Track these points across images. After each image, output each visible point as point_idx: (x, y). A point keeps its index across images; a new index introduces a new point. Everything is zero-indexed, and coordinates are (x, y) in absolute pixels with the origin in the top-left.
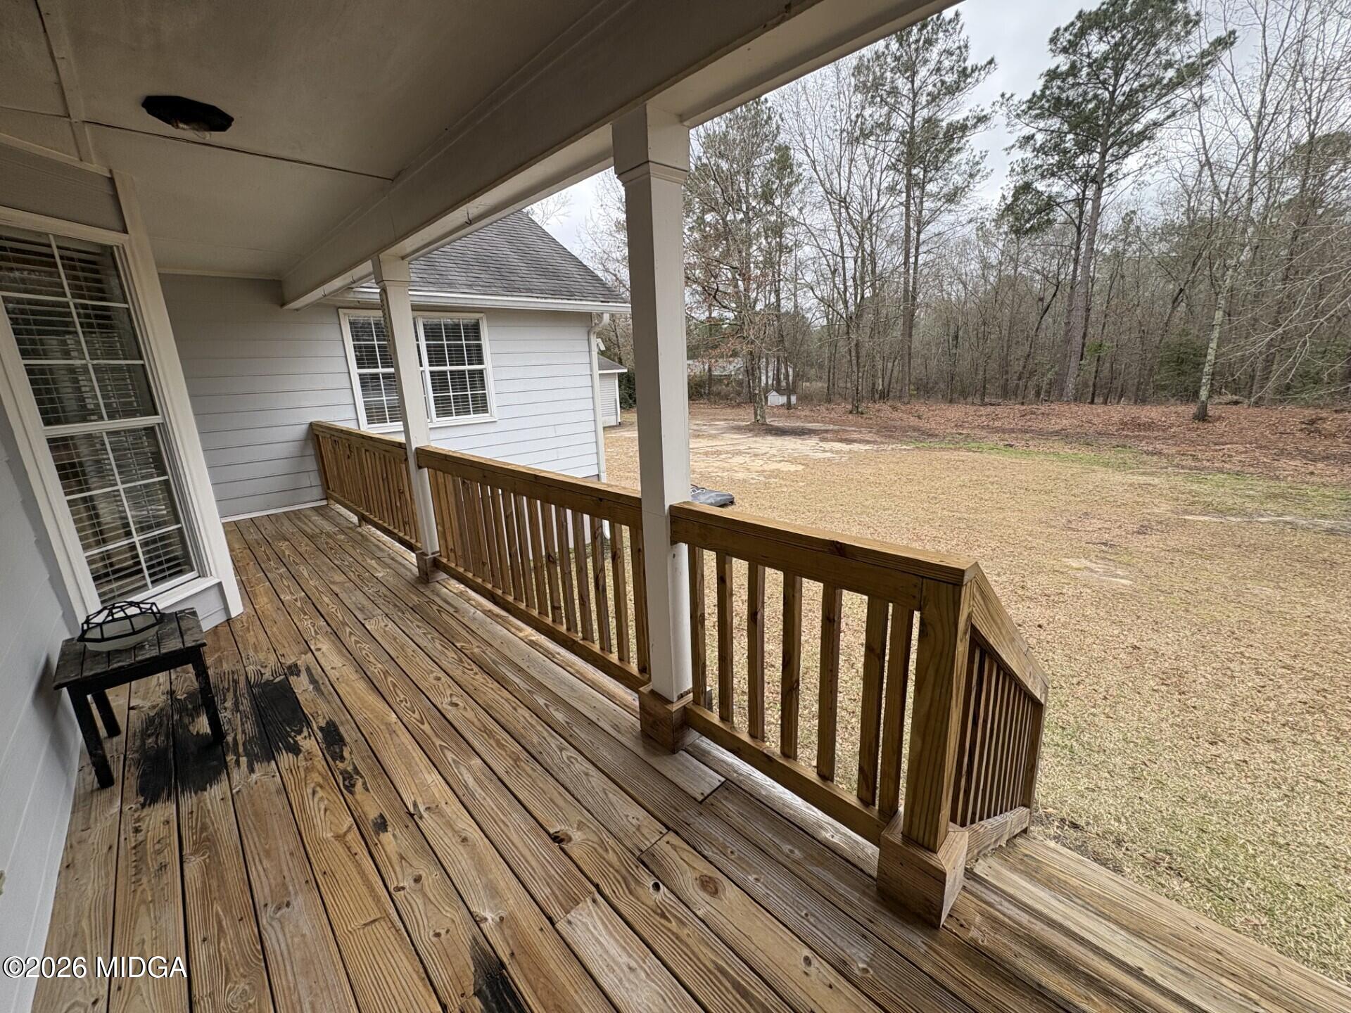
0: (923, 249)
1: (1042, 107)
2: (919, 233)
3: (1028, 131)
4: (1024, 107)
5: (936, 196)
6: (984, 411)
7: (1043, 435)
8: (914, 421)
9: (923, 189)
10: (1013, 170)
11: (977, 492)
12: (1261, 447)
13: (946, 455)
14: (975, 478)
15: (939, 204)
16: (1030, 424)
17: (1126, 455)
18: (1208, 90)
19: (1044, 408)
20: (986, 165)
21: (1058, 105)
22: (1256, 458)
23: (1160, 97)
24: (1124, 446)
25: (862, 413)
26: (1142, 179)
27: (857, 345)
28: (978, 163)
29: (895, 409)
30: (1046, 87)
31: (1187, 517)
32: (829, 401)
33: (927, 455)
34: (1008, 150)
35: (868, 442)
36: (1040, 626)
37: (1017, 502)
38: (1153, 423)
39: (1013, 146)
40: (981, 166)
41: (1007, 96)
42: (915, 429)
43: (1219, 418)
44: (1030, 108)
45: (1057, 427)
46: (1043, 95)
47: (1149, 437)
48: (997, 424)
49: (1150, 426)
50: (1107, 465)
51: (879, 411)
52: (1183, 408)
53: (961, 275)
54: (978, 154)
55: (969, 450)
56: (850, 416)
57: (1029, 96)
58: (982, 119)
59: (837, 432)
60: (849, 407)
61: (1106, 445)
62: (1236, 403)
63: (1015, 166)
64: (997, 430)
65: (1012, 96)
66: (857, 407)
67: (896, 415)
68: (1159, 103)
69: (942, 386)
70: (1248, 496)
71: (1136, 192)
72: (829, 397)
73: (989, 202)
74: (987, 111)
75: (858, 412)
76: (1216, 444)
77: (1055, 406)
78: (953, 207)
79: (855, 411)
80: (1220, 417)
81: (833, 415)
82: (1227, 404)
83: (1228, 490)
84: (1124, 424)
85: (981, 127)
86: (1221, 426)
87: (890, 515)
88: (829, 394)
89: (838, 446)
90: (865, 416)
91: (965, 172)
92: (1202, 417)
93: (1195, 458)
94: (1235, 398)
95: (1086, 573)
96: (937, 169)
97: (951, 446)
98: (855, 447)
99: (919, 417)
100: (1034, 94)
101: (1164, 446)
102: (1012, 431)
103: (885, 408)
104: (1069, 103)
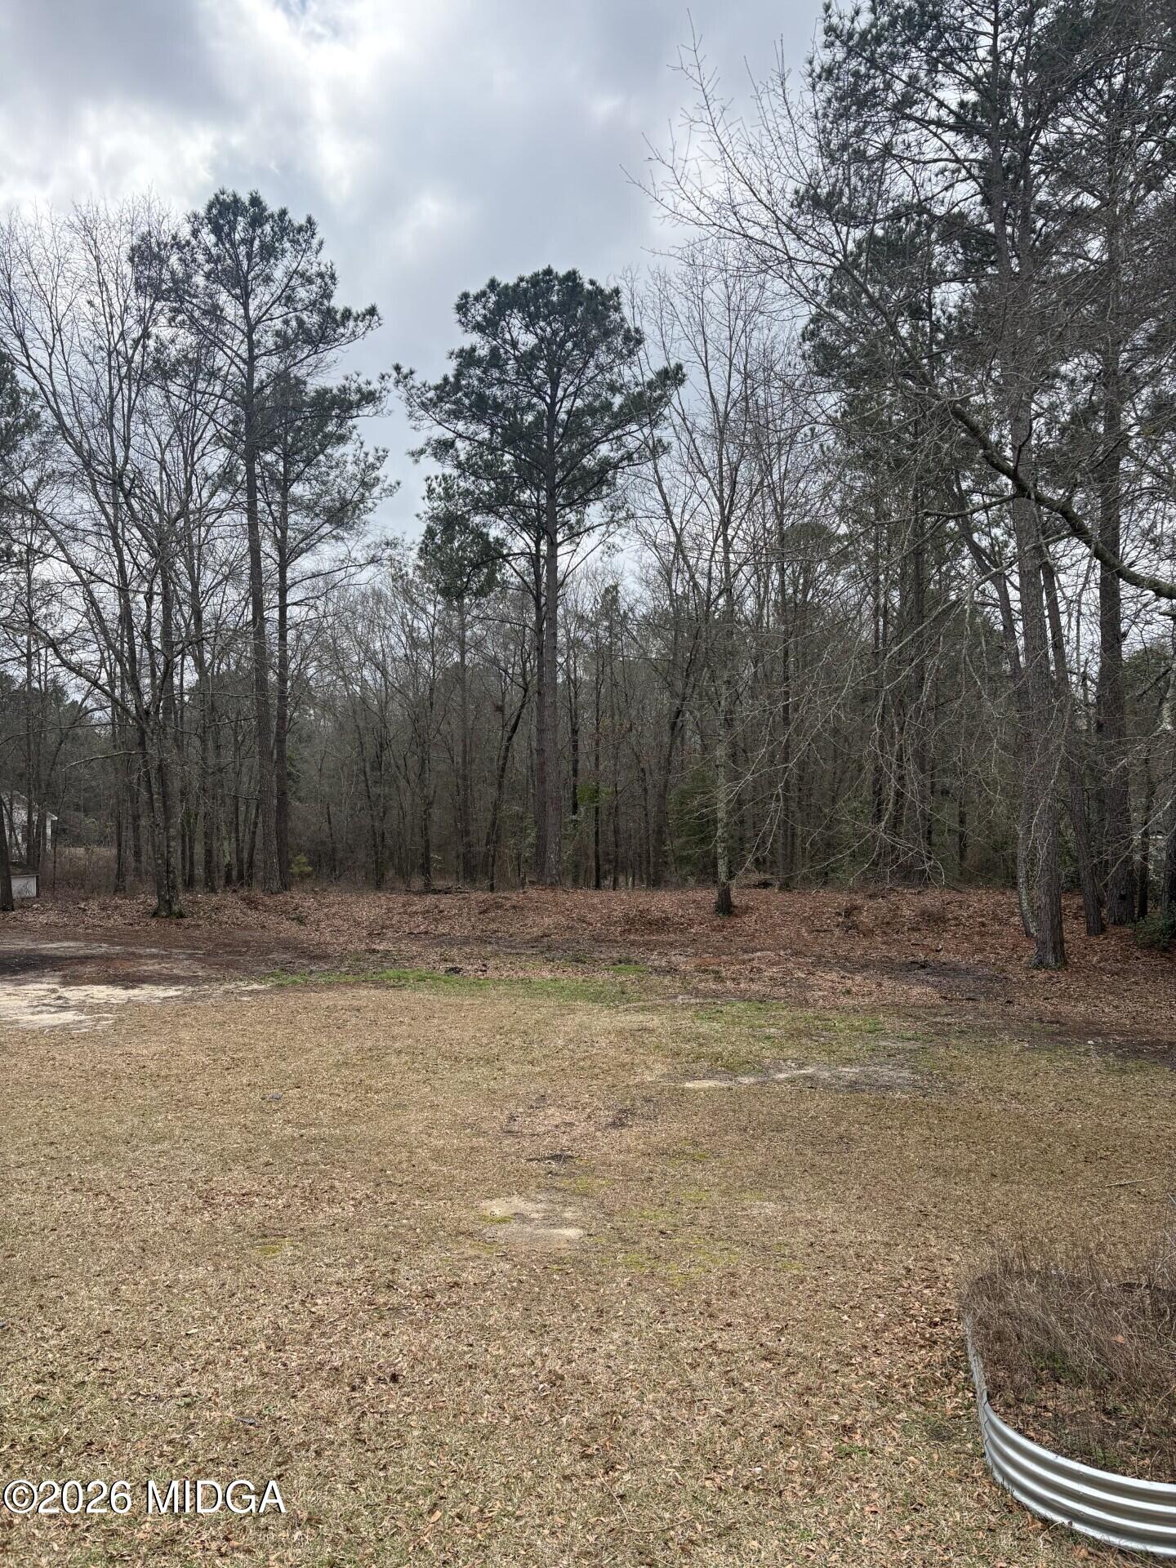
0: (292, 596)
1: (458, 402)
2: (283, 567)
3: (443, 433)
4: (431, 394)
5: (309, 508)
6: (420, 904)
7: (513, 947)
8: (290, 929)
9: (285, 490)
10: (431, 491)
11: (363, 1076)
12: (796, 954)
13: (329, 998)
14: (369, 1044)
15: (317, 522)
16: (493, 926)
17: (629, 977)
18: (665, 433)
19: (515, 897)
20: (387, 472)
21: (481, 408)
22: (789, 972)
23: (611, 429)
24: (628, 961)
25: (181, 916)
26: (610, 540)
27: (160, 769)
28: (373, 467)
29: (252, 904)
30: (459, 375)
31: (688, 1085)
32: (118, 889)
33: (293, 1001)
34: (417, 454)
35: (174, 980)
36: (394, 1378)
37: (433, 1088)
38: (668, 919)
39: (422, 452)
40: (380, 473)
41: (405, 370)
42: (287, 945)
43: (747, 910)
44: (440, 399)
45: (536, 931)
46: (457, 387)
47: (663, 944)
48: (443, 929)
49: (661, 924)
50: (597, 998)
51: (217, 909)
52: (704, 893)
53: (375, 653)
54: (372, 452)
55: (378, 985)
56: (153, 923)
57: (439, 381)
58: (369, 397)
59: (106, 959)
60: (154, 901)
61: (604, 960)
62: (765, 885)
63: (434, 485)
64: (440, 940)
65: (412, 373)
66: (169, 903)
67: (253, 917)
68: (611, 436)
69: (361, 856)
70: (768, 1038)
71: (605, 558)
72: (119, 883)
73: (399, 535)
74: (375, 386)
75: (170, 914)
76: (746, 952)
77: (533, 893)
78: (341, 532)
79: (166, 911)
80: (748, 907)
81: (117, 920)
82: (755, 886)
83: (746, 1030)
84: (630, 923)
85: (368, 410)
86: (749, 922)
87: (162, 1153)
88: (120, 875)
89: (101, 993)
90: (186, 921)
91: (354, 477)
92: (725, 907)
93: (719, 978)
94: (762, 877)
95: (515, 1227)
96: (308, 463)
97: (350, 978)
98: (141, 993)
99: (301, 921)
100: (446, 379)
101: (683, 959)
102: (466, 941)
103: (231, 906)
104: (498, 407)
